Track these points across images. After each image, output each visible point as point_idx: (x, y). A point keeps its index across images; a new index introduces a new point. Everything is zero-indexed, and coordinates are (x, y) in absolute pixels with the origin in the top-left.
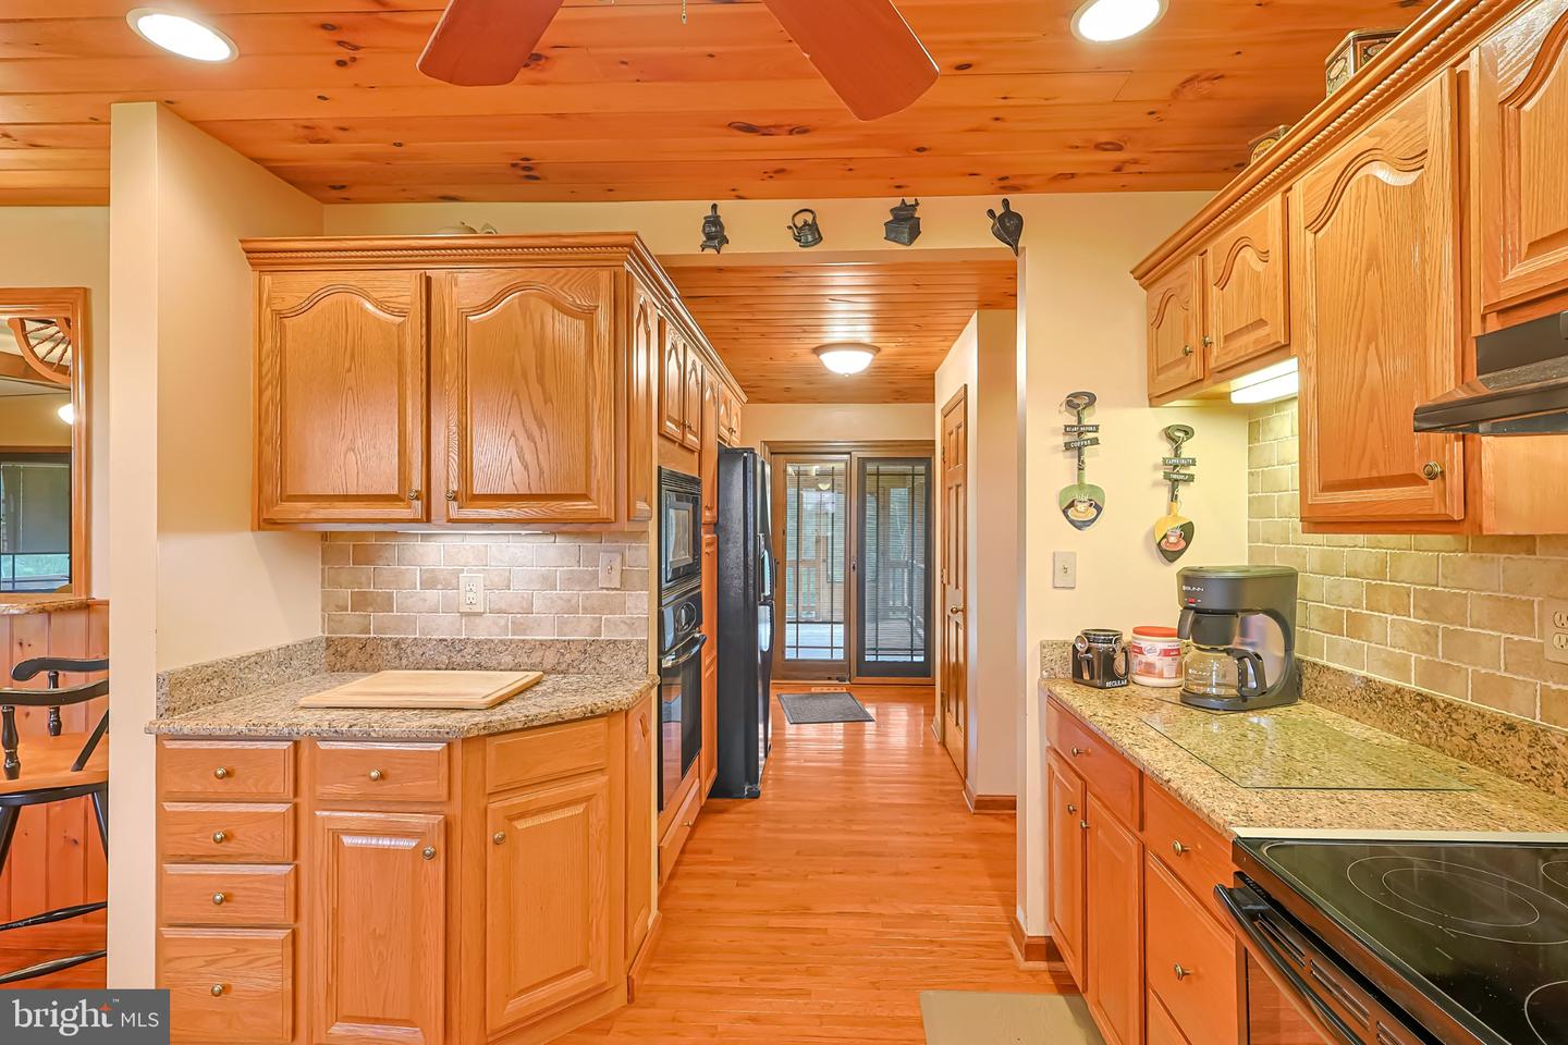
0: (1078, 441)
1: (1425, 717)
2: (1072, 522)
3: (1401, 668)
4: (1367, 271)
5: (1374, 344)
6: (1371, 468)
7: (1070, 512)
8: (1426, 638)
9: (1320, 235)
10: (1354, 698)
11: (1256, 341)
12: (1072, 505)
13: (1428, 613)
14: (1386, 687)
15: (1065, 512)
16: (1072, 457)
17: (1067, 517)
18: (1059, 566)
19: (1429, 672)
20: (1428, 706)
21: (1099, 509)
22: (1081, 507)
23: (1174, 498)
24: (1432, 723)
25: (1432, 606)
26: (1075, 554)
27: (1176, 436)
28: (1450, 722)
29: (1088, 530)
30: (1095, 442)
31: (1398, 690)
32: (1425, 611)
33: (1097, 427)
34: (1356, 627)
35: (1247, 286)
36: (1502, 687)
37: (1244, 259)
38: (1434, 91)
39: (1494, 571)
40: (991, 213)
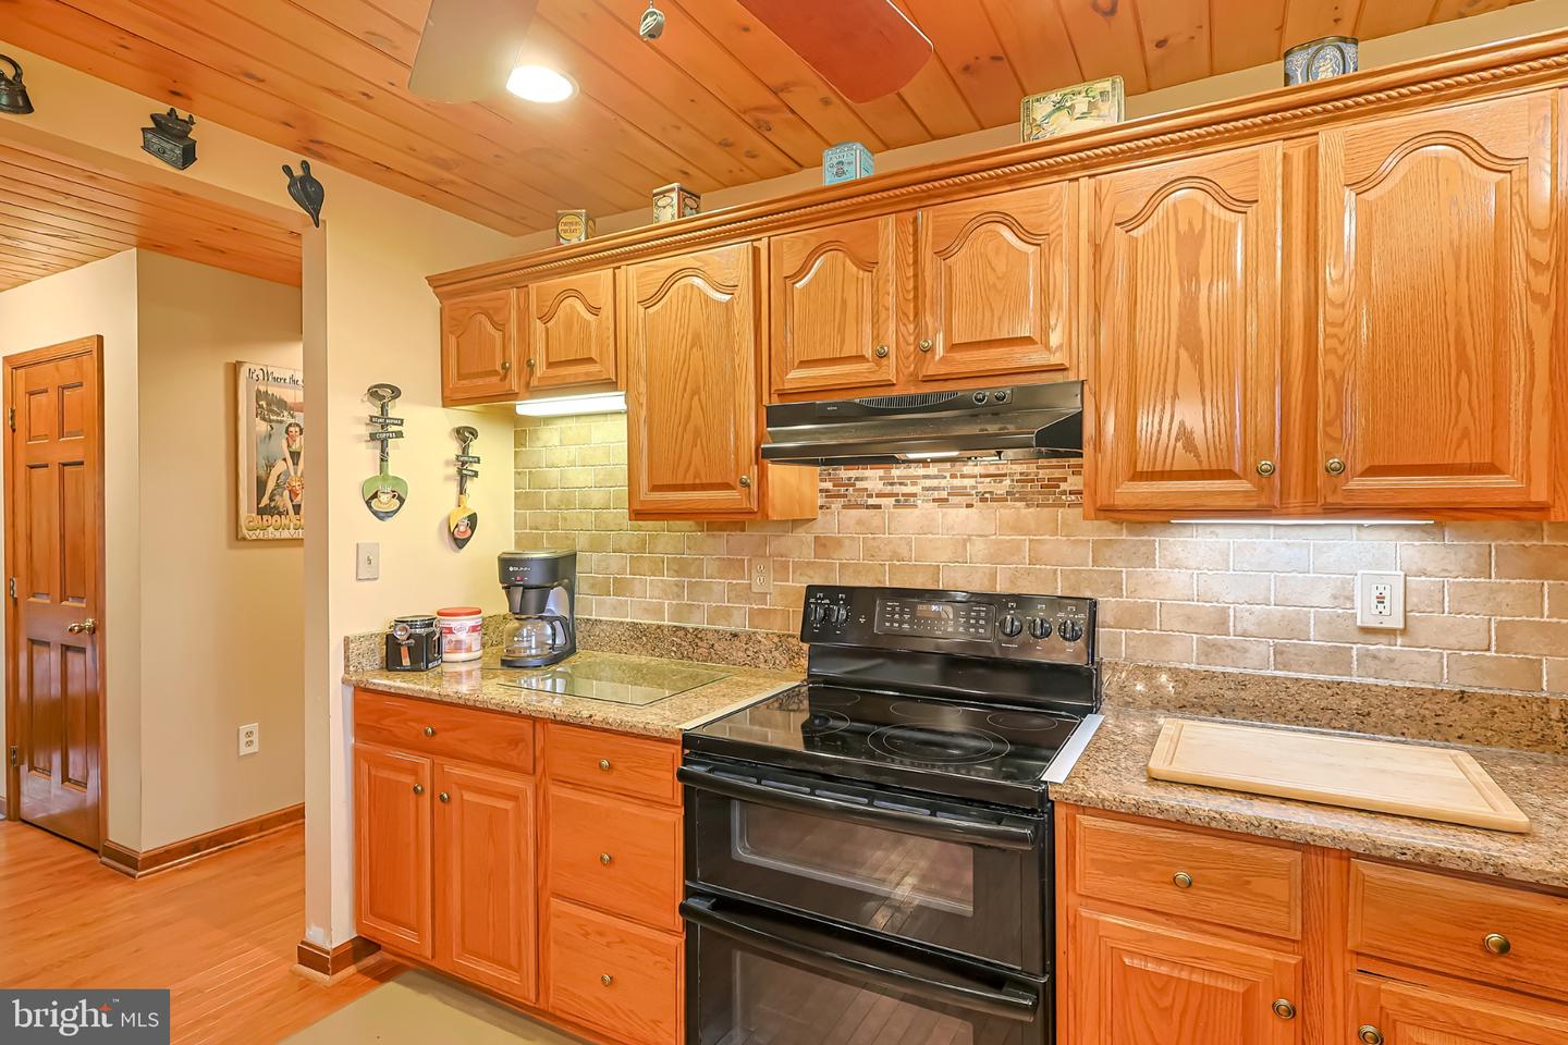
0: (383, 433)
1: (679, 641)
2: (375, 513)
3: (658, 612)
4: (691, 348)
5: (697, 397)
6: (695, 478)
7: (374, 502)
8: (676, 589)
9: (651, 310)
10: (624, 638)
11: (587, 374)
12: (375, 496)
13: (678, 573)
14: (649, 626)
15: (368, 503)
16: (375, 448)
17: (370, 507)
18: (363, 558)
19: (678, 611)
20: (681, 633)
21: (402, 501)
22: (384, 498)
23: (462, 491)
24: (684, 643)
25: (681, 568)
26: (378, 544)
27: (464, 435)
28: (697, 640)
29: (389, 521)
30: (399, 435)
31: (659, 627)
32: (676, 571)
33: (402, 420)
34: (621, 587)
35: (576, 328)
36: (727, 613)
37: (572, 307)
38: (745, 252)
39: (721, 544)
40: (287, 170)
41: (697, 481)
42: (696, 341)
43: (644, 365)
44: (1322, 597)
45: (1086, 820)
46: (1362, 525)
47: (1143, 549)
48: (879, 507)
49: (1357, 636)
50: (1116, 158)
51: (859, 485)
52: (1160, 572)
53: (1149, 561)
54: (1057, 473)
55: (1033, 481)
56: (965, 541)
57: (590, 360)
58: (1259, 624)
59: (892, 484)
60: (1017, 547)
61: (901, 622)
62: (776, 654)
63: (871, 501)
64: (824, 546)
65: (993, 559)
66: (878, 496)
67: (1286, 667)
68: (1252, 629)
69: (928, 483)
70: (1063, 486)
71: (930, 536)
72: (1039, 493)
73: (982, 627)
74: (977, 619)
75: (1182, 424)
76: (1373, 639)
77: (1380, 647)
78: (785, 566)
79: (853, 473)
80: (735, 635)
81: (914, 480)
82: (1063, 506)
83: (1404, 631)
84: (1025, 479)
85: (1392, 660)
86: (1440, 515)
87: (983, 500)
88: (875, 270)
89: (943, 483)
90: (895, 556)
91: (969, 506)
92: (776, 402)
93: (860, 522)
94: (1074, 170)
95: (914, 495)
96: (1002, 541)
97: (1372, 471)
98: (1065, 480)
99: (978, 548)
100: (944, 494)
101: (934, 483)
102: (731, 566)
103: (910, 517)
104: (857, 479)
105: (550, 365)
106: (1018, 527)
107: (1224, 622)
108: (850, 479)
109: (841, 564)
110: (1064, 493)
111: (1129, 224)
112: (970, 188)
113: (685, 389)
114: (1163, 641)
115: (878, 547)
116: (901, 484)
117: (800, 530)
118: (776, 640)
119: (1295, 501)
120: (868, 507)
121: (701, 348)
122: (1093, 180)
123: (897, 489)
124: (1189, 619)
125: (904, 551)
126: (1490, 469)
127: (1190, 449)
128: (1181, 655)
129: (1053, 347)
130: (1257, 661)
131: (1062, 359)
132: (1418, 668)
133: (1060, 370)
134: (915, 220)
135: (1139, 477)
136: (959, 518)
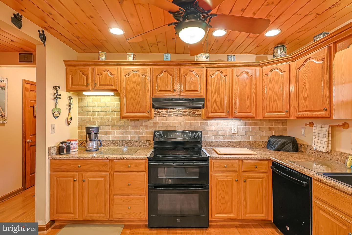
0: (56, 98)
1: (124, 143)
2: (54, 117)
3: (118, 138)
4: (136, 85)
5: (137, 95)
6: (137, 110)
7: (54, 114)
8: (123, 133)
9: (127, 77)
10: (110, 144)
11: (111, 88)
12: (54, 113)
13: (123, 129)
14: (116, 141)
15: (53, 114)
16: (54, 101)
17: (53, 115)
18: (52, 128)
19: (123, 138)
20: (124, 142)
21: (60, 114)
22: (56, 113)
23: (69, 112)
24: (125, 144)
25: (124, 128)
26: (55, 124)
27: (70, 98)
28: (128, 143)
29: (57, 119)
30: (60, 98)
31: (119, 141)
32: (122, 129)
33: (61, 95)
34: (108, 133)
35: (108, 78)
36: (135, 137)
37: (107, 74)
38: (148, 69)
39: (133, 123)
40: (39, 31)
41: (137, 111)
42: (137, 84)
43: (125, 88)
44: (228, 130)
45: (213, 161)
46: (233, 120)
47: (207, 123)
48: (166, 116)
49: (232, 134)
50: (210, 66)
51: (162, 112)
52: (209, 127)
53: (208, 125)
54: (195, 111)
55: (191, 112)
56: (180, 122)
57: (111, 85)
58: (221, 134)
59: (168, 112)
60: (189, 123)
61: (172, 136)
62: (146, 144)
63: (164, 115)
64: (155, 123)
65: (185, 125)
66: (165, 114)
67: (224, 139)
68: (220, 134)
69: (174, 112)
70: (196, 113)
71: (175, 121)
72: (192, 114)
73: (186, 136)
74: (185, 135)
75: (218, 105)
76: (234, 135)
77: (235, 136)
78: (147, 127)
79: (161, 110)
80: (137, 141)
81: (172, 112)
82: (195, 116)
83: (237, 133)
84: (190, 112)
85: (236, 137)
86: (243, 118)
87: (183, 115)
88: (173, 76)
89: (177, 112)
90: (168, 125)
91: (181, 116)
93: (162, 119)
94: (203, 66)
95: (172, 114)
96: (187, 122)
97: (239, 112)
98: (196, 112)
99: (183, 123)
100: (177, 114)
101: (175, 112)
102: (135, 128)
103: (171, 118)
104: (161, 111)
105: (100, 85)
106: (189, 120)
107: (217, 134)
108: (160, 111)
109: (158, 127)
110: (196, 114)
111: (211, 76)
112: (188, 65)
113: (135, 93)
114: (209, 137)
115: (165, 123)
116: (170, 112)
117: (150, 120)
118: (146, 141)
119: (230, 116)
120: (164, 116)
121: (139, 86)
122: (206, 68)
123: (169, 113)
124: (213, 133)
125: (170, 124)
126: (250, 113)
127: (219, 109)
128: (212, 139)
129: (201, 92)
130: (221, 139)
131: (202, 94)
132: (239, 138)
133: (202, 96)
134: (180, 69)
135: (212, 112)
136: (179, 118)
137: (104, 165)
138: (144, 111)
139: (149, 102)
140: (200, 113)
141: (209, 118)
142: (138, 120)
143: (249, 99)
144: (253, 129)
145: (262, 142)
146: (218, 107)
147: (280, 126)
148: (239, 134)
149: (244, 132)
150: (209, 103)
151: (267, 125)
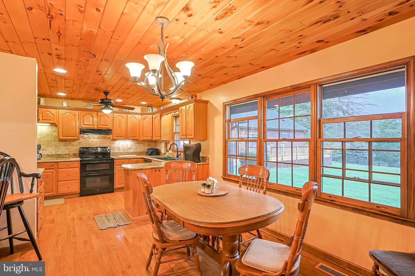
3: (52, 152)
4: (69, 121)
6: (69, 135)
8: (55, 149)
9: (63, 116)
11: (51, 122)
19: (55, 152)
20: (57, 155)
31: (53, 154)
32: (55, 147)
35: (49, 116)
36: (65, 152)
37: (48, 113)
38: (77, 112)
39: (63, 143)
43: (61, 122)
44: (126, 146)
45: (116, 160)
48: (87, 139)
52: (115, 144)
56: (97, 142)
57: (51, 120)
58: (122, 148)
60: (102, 143)
61: (92, 150)
62: (73, 156)
64: (80, 143)
67: (124, 151)
70: (106, 137)
71: (93, 142)
72: (104, 138)
77: (129, 149)
79: (83, 135)
80: (66, 154)
81: (91, 136)
82: (106, 139)
84: (103, 136)
86: (134, 140)
87: (99, 138)
88: (93, 117)
89: (94, 136)
92: (81, 128)
97: (130, 137)
100: (94, 138)
102: (65, 145)
103: (91, 140)
105: (43, 120)
106: (102, 141)
107: (119, 148)
111: (116, 118)
113: (68, 126)
114: (115, 150)
115: (87, 143)
118: (73, 154)
119: (126, 139)
120: (85, 139)
123: (89, 137)
124: (117, 148)
125: (90, 143)
126: (136, 137)
127: (120, 135)
128: (117, 151)
129: (110, 127)
130: (122, 151)
131: (111, 127)
132: (132, 151)
133: (110, 128)
134: (97, 113)
135: (116, 137)
136: (96, 140)
137: (52, 166)
138: (75, 136)
139: (78, 131)
140: (109, 137)
141: (114, 140)
142: (67, 141)
143: (135, 131)
144: (139, 145)
145: (144, 152)
146: (119, 134)
147: (153, 144)
148: (132, 148)
149: (134, 147)
150: (114, 131)
151: (147, 143)
